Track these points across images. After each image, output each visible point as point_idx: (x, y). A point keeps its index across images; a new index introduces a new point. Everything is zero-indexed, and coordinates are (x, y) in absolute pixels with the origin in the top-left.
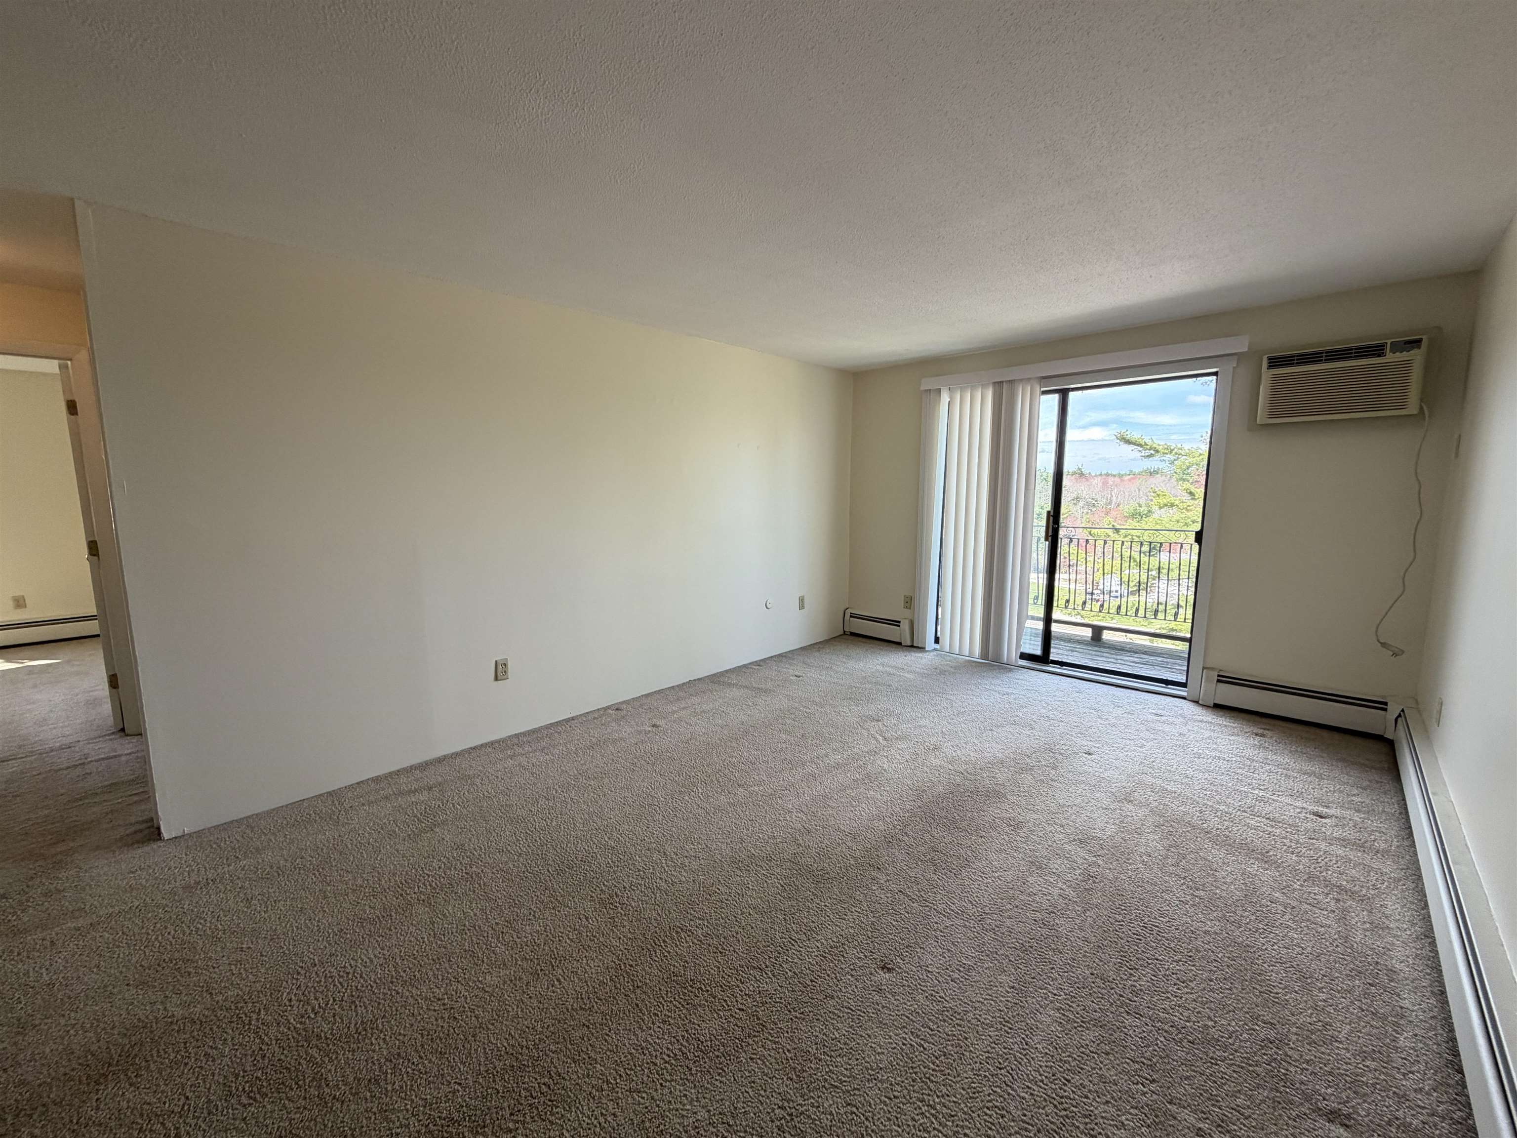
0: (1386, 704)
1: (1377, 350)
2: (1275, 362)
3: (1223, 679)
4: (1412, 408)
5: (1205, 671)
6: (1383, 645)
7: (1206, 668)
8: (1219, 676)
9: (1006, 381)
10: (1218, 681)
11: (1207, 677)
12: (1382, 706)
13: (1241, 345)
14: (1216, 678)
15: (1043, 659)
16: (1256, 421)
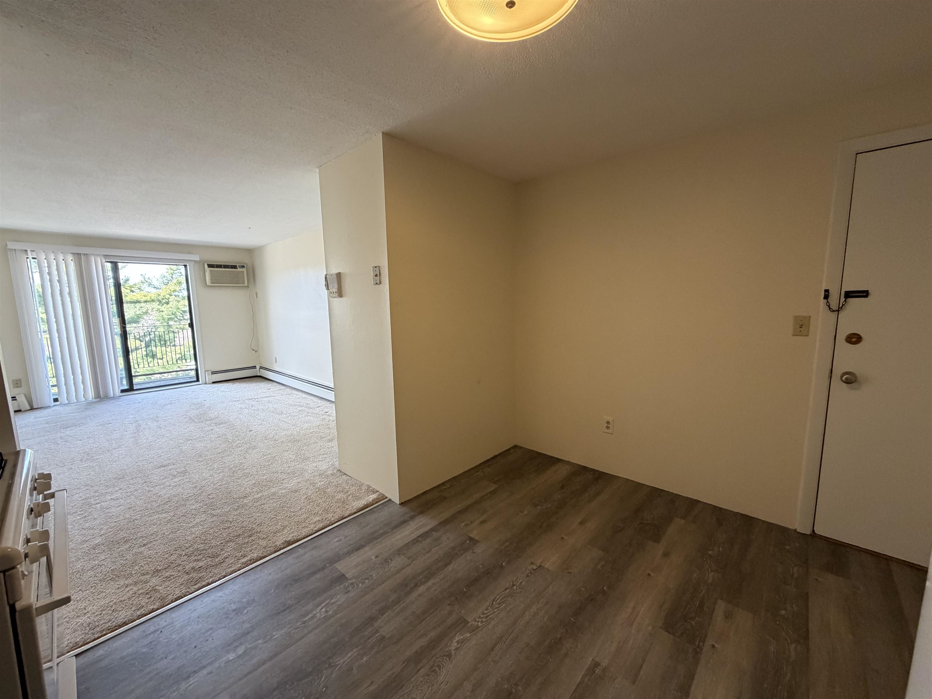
0: (255, 366)
1: (234, 267)
2: (210, 266)
3: (214, 373)
4: (246, 285)
5: (206, 372)
6: (253, 350)
7: (206, 371)
8: (211, 372)
9: (83, 254)
10: (212, 374)
11: (208, 374)
12: (254, 367)
13: (197, 258)
14: (211, 373)
15: (131, 388)
16: (206, 284)
